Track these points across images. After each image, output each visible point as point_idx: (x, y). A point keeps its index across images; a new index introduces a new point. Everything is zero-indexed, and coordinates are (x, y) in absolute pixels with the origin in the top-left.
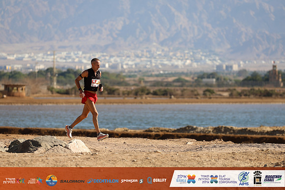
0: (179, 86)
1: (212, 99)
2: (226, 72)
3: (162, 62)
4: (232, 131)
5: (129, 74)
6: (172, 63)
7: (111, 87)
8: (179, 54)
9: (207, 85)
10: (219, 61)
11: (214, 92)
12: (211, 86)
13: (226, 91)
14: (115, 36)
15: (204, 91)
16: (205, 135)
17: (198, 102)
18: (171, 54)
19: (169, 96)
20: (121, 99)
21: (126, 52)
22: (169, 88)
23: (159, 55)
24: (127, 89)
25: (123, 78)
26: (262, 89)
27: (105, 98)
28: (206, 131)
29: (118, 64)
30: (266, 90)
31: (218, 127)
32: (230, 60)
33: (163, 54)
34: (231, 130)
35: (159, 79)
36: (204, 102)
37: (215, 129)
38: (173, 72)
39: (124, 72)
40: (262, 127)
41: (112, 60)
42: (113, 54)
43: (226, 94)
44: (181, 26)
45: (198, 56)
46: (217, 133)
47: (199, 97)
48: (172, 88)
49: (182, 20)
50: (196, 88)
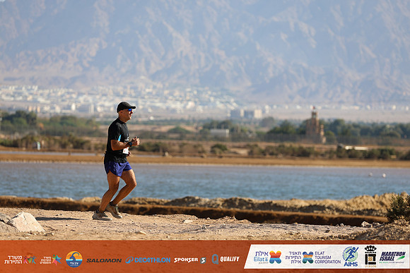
0: (177, 139)
1: (224, 159)
2: (245, 120)
3: (153, 104)
4: (250, 205)
5: (105, 120)
6: (167, 105)
7: (78, 138)
8: (177, 93)
9: (216, 138)
10: (234, 104)
11: (226, 149)
12: (223, 139)
13: (244, 147)
14: (87, 65)
15: (212, 147)
16: (212, 210)
17: (202, 163)
18: (166, 92)
19: (161, 152)
20: (93, 155)
21: (101, 88)
22: (163, 141)
23: (149, 93)
24: (101, 141)
25: (96, 126)
26: (296, 145)
27: (69, 154)
28: (213, 204)
29: (89, 105)
30: (301, 148)
31: (231, 199)
32: (251, 103)
33: (154, 93)
34: (248, 203)
35: (149, 128)
36: (211, 163)
37: (226, 201)
38: (169, 118)
39: (98, 117)
40: (293, 201)
41: (81, 99)
42: (83, 90)
43: (244, 152)
44: (181, 52)
45: (205, 96)
46: (229, 208)
47: (204, 155)
48: (167, 142)
49: (183, 44)
50: (200, 143)
